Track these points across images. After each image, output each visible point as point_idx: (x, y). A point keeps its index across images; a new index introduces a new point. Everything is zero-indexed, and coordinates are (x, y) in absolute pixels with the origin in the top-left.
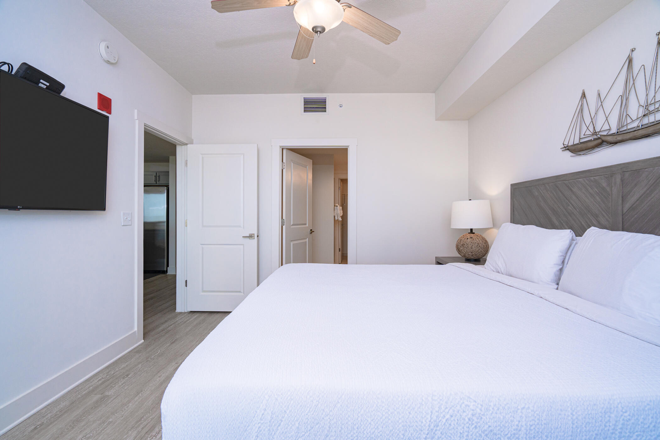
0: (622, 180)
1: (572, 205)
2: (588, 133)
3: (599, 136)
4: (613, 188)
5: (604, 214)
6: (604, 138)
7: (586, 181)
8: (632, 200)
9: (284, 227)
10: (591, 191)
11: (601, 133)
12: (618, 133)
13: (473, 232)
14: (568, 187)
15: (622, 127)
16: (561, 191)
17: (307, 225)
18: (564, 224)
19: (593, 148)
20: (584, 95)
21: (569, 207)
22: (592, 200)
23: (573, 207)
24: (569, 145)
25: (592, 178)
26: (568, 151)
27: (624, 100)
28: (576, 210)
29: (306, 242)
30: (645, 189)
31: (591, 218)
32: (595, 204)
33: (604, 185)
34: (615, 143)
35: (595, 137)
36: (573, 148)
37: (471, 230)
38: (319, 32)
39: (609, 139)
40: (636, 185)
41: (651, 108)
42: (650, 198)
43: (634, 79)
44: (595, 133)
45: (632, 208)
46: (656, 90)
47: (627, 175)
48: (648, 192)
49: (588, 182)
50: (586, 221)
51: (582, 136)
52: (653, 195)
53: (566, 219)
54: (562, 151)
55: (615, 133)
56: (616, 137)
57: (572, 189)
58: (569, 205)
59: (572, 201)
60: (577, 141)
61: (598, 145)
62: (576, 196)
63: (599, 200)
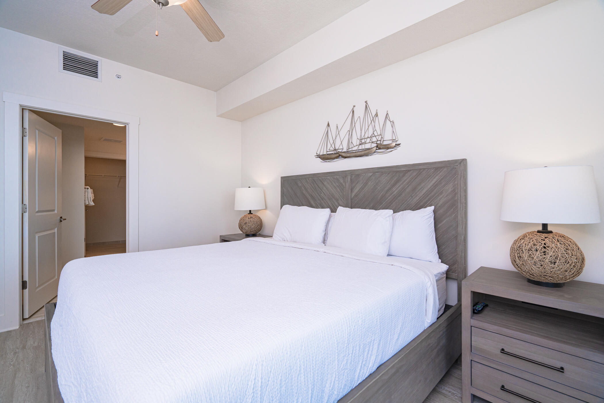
0: (351, 180)
1: (324, 193)
2: (332, 149)
3: (338, 152)
4: (347, 183)
6: (340, 154)
7: (332, 179)
8: (356, 191)
9: (26, 215)
10: (335, 185)
11: (338, 150)
12: (347, 152)
13: (252, 213)
14: (321, 181)
15: (349, 149)
16: (317, 184)
17: (56, 212)
18: (318, 205)
19: (334, 158)
20: (328, 125)
21: (322, 194)
22: (335, 190)
24: (320, 154)
25: (335, 177)
26: (319, 158)
27: (350, 133)
28: (326, 196)
29: (54, 233)
30: (362, 185)
32: (336, 192)
33: (342, 181)
34: (345, 157)
35: (335, 152)
36: (323, 157)
37: (250, 211)
38: (161, 4)
39: (343, 154)
40: (357, 183)
41: (363, 141)
42: (364, 190)
43: (355, 123)
44: (335, 150)
45: (356, 196)
46: (365, 131)
47: (353, 176)
48: (363, 187)
51: (328, 150)
52: (365, 189)
53: (320, 202)
54: (316, 157)
55: (346, 152)
56: (346, 154)
57: (324, 183)
58: (321, 193)
59: (323, 191)
60: (325, 153)
61: (337, 157)
62: (326, 188)
63: (339, 190)
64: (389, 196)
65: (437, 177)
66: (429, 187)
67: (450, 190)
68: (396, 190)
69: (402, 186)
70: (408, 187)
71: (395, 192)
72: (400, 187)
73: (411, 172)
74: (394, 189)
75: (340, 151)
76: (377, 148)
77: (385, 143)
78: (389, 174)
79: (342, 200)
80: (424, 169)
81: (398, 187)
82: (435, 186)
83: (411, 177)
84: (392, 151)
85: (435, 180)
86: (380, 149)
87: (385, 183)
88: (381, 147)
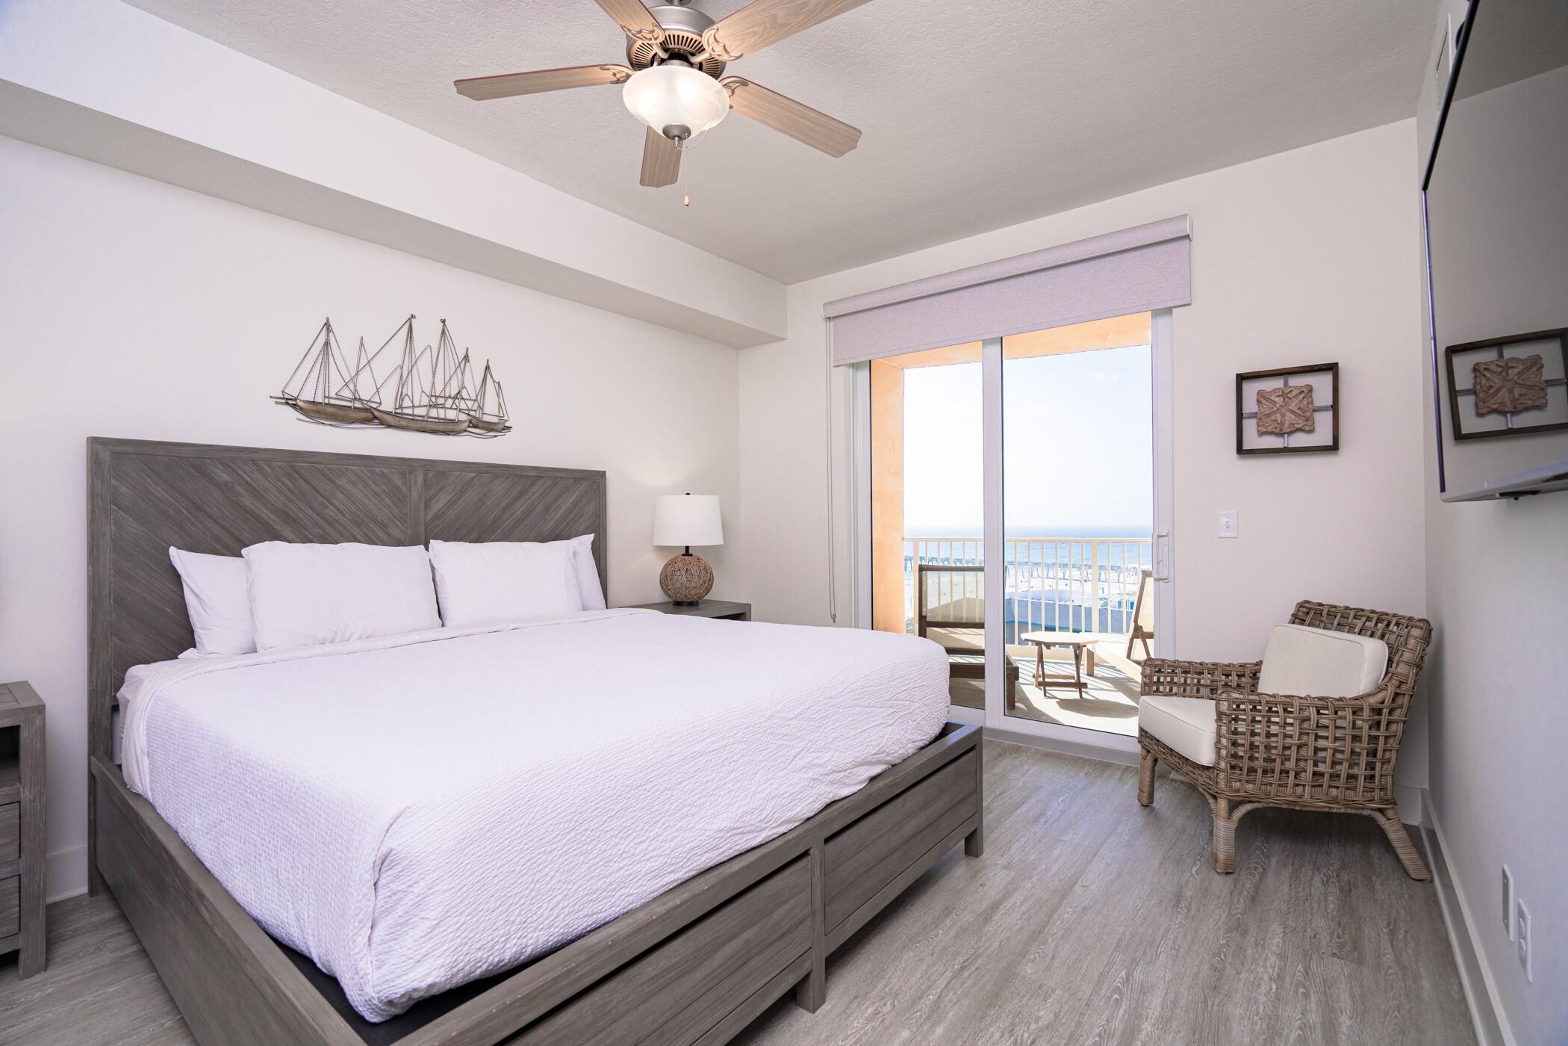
0: (425, 480)
1: (336, 507)
2: (345, 394)
3: (367, 407)
4: (413, 488)
5: (397, 522)
6: (375, 413)
7: (366, 472)
8: (437, 507)
10: (376, 489)
11: (368, 404)
12: (395, 414)
14: (325, 475)
15: (401, 407)
16: (306, 481)
19: (355, 421)
20: (327, 326)
22: (377, 502)
23: (336, 512)
24: (300, 398)
25: (377, 470)
26: (287, 407)
27: (404, 373)
30: (452, 495)
31: (375, 530)
32: (381, 506)
33: (399, 482)
35: (360, 406)
39: (388, 418)
40: (441, 489)
41: (435, 401)
42: (457, 506)
44: (358, 399)
45: (437, 516)
46: (446, 383)
47: (430, 475)
48: (454, 498)
49: (369, 475)
50: (365, 534)
51: (332, 395)
52: (460, 503)
54: (276, 403)
55: (391, 412)
57: (335, 480)
58: (327, 507)
59: (334, 502)
60: (320, 399)
61: (366, 421)
62: (343, 493)
63: (390, 503)
64: (509, 518)
65: (577, 493)
66: (567, 506)
67: (591, 512)
68: (520, 508)
69: (529, 501)
70: (539, 503)
71: (518, 513)
72: (527, 504)
73: (543, 480)
74: (517, 506)
75: (375, 406)
76: (471, 425)
77: (486, 418)
78: (507, 478)
79: (397, 526)
80: (562, 478)
81: (524, 503)
82: (575, 505)
83: (543, 488)
84: (496, 436)
85: (575, 496)
86: (475, 427)
87: (500, 496)
88: (481, 425)
